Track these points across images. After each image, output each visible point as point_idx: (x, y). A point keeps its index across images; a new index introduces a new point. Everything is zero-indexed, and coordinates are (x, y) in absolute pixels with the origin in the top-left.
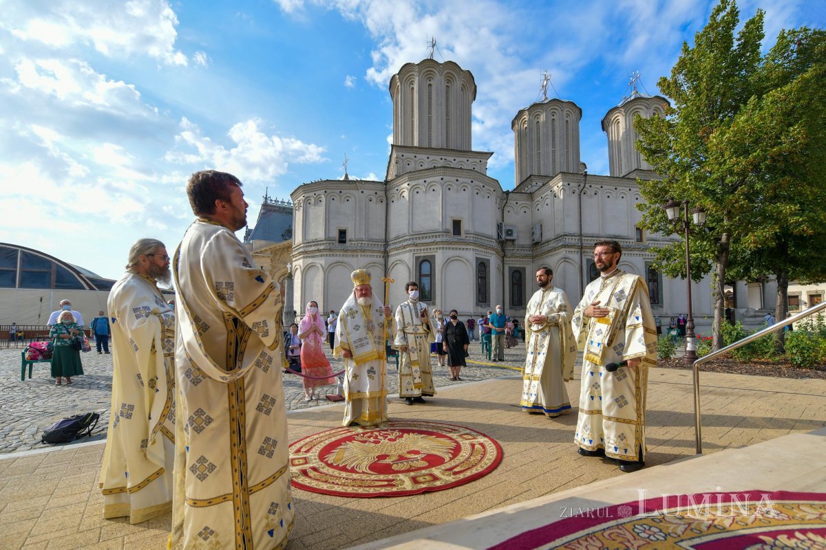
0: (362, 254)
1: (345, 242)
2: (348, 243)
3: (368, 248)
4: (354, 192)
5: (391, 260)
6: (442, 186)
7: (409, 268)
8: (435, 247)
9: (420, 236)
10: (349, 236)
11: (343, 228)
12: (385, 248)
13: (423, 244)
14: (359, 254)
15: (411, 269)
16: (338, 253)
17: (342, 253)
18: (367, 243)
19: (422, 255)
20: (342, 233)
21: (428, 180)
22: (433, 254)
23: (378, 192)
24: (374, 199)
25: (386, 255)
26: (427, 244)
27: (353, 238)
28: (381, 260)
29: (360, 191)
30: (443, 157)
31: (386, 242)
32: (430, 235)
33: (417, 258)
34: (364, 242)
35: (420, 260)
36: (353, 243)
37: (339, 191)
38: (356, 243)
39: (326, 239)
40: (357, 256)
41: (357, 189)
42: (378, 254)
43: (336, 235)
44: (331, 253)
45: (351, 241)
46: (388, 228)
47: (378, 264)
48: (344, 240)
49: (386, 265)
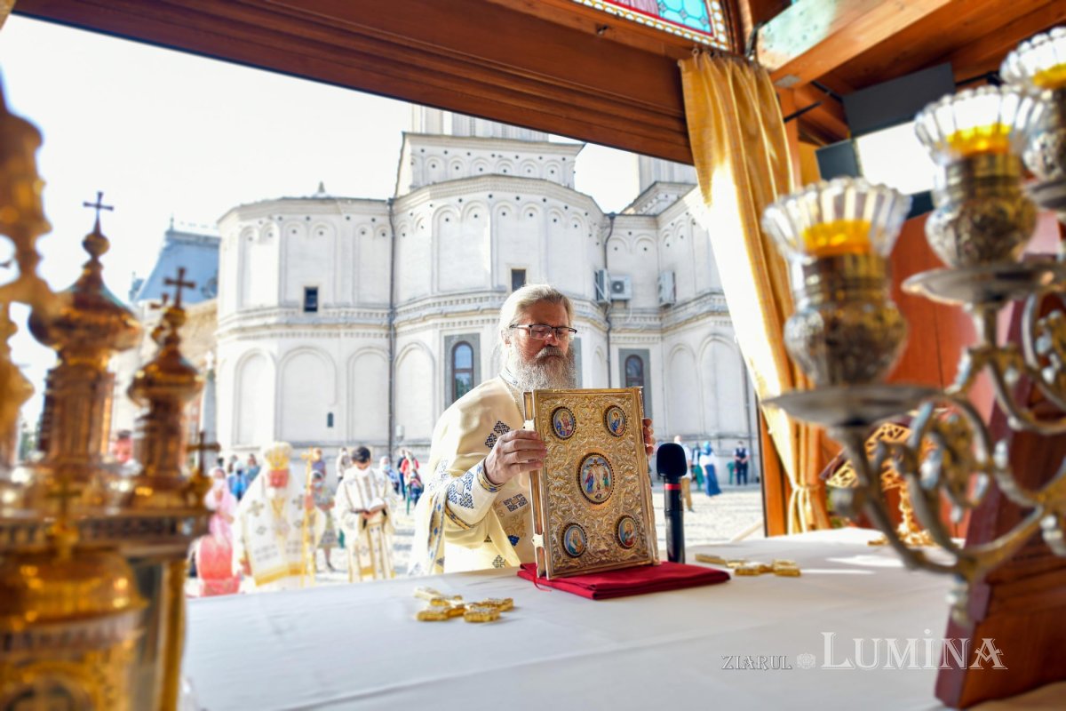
0: (349, 331)
1: (314, 309)
2: (321, 312)
3: (358, 321)
4: (334, 218)
5: (401, 342)
6: (491, 207)
7: (433, 358)
8: (480, 318)
9: (452, 298)
10: (323, 298)
11: (311, 284)
12: (390, 319)
13: (458, 313)
14: (342, 331)
15: (437, 359)
16: (303, 331)
17: (309, 331)
18: (356, 310)
19: (457, 332)
20: (311, 294)
21: (466, 198)
22: (476, 331)
23: (378, 219)
24: (369, 230)
25: (392, 332)
26: (464, 313)
27: (331, 302)
28: (384, 342)
29: (345, 216)
31: (392, 309)
32: (471, 297)
33: (448, 339)
34: (351, 310)
35: (454, 342)
36: (330, 310)
37: (304, 217)
38: (337, 311)
39: (281, 305)
40: (338, 335)
41: (339, 213)
42: (378, 331)
43: (299, 297)
44: (289, 331)
45: (326, 307)
46: (395, 283)
47: (378, 348)
48: (313, 305)
49: (392, 351)
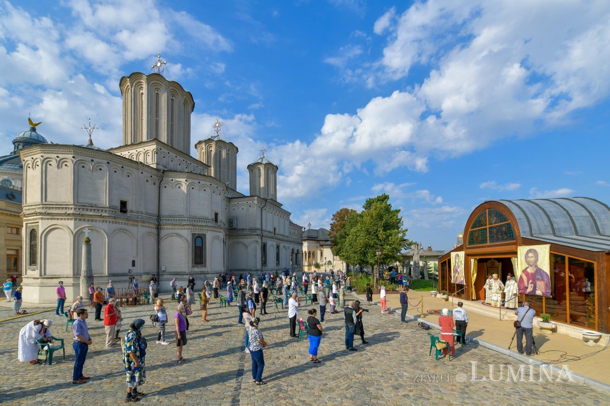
0: (142, 224)
1: (125, 212)
2: (129, 214)
3: (147, 221)
4: (135, 171)
5: (163, 233)
6: (211, 189)
7: (187, 240)
8: (206, 229)
9: (195, 219)
10: (129, 207)
11: (124, 199)
12: (158, 221)
14: (140, 224)
15: (190, 242)
16: (120, 221)
17: (124, 222)
18: (145, 216)
19: (197, 233)
20: (123, 204)
22: (204, 233)
23: (153, 176)
24: (150, 181)
25: (159, 228)
26: (201, 226)
27: (134, 209)
28: (155, 231)
29: (140, 171)
30: (185, 160)
31: (159, 217)
32: (203, 220)
33: (193, 235)
34: (143, 215)
35: (196, 236)
36: (133, 214)
37: (121, 166)
38: (136, 214)
39: (110, 207)
40: (137, 226)
41: (138, 169)
42: (153, 226)
43: (118, 205)
44: (114, 220)
45: (132, 211)
46: (160, 207)
47: (153, 234)
48: (125, 210)
49: (158, 235)
